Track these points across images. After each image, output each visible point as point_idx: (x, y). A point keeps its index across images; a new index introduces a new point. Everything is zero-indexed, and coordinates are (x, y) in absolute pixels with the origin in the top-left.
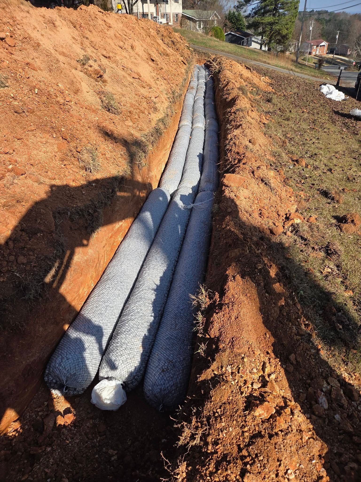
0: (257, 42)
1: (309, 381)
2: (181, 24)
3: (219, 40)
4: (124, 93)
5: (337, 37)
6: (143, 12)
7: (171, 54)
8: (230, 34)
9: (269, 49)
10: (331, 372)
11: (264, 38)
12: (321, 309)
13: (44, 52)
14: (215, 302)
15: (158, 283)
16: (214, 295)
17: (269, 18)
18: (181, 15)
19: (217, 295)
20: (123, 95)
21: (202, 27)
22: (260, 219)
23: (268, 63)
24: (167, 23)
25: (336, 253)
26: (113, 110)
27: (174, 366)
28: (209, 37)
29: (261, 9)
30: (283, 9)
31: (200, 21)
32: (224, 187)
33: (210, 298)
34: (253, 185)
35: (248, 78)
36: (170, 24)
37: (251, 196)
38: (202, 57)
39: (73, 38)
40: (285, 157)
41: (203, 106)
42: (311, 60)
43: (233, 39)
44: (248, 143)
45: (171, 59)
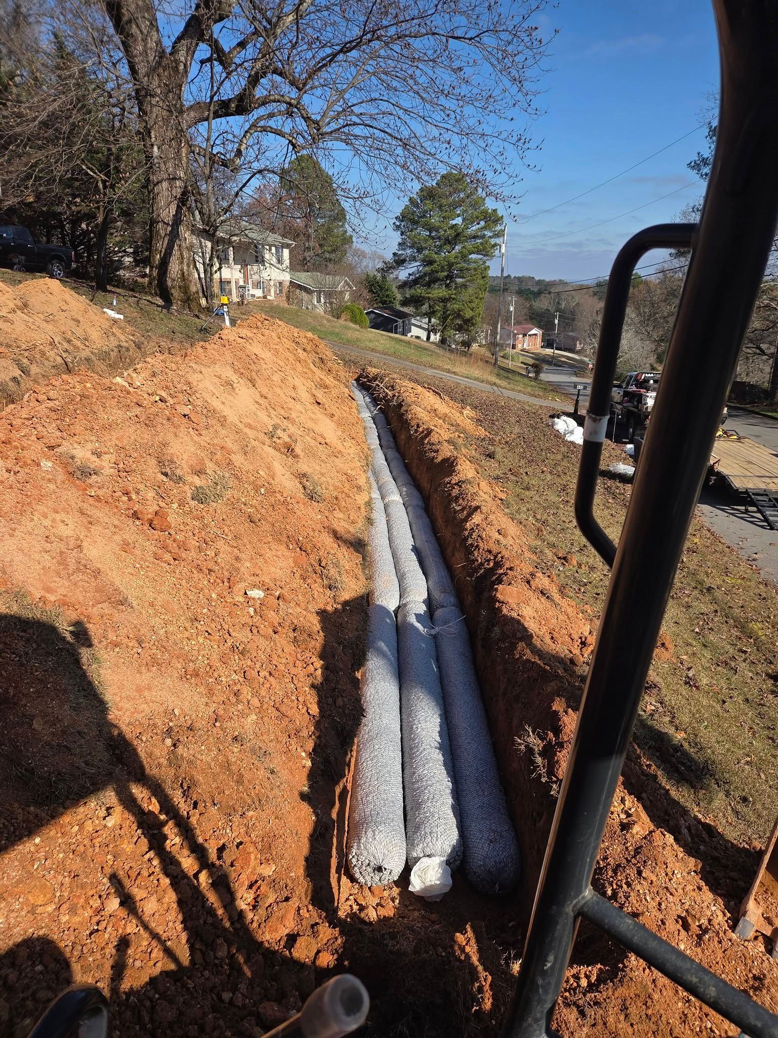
0: (420, 327)
1: (667, 817)
2: (288, 298)
3: (357, 327)
4: (323, 471)
5: (556, 322)
6: (221, 279)
7: (332, 385)
8: (372, 312)
9: (443, 341)
10: (685, 812)
11: (433, 320)
12: (657, 751)
13: (233, 428)
14: (550, 742)
15: (438, 739)
16: (547, 735)
17: (439, 291)
18: (288, 284)
19: (551, 735)
20: (323, 474)
21: (322, 300)
22: (553, 646)
23: (454, 373)
24: (265, 297)
25: (656, 686)
26: (317, 497)
27: (501, 836)
28: (341, 321)
29: (425, 274)
30: (463, 277)
31: (319, 292)
32: (497, 604)
33: (542, 739)
34: (533, 600)
35: (446, 415)
36: (268, 297)
37: (535, 614)
38: (350, 368)
39: (257, 402)
40: (549, 554)
41: (385, 463)
42: (516, 359)
43: (379, 320)
44: (497, 536)
45: (333, 393)
